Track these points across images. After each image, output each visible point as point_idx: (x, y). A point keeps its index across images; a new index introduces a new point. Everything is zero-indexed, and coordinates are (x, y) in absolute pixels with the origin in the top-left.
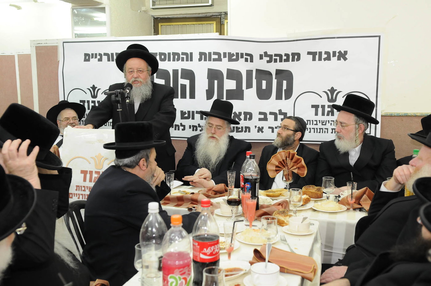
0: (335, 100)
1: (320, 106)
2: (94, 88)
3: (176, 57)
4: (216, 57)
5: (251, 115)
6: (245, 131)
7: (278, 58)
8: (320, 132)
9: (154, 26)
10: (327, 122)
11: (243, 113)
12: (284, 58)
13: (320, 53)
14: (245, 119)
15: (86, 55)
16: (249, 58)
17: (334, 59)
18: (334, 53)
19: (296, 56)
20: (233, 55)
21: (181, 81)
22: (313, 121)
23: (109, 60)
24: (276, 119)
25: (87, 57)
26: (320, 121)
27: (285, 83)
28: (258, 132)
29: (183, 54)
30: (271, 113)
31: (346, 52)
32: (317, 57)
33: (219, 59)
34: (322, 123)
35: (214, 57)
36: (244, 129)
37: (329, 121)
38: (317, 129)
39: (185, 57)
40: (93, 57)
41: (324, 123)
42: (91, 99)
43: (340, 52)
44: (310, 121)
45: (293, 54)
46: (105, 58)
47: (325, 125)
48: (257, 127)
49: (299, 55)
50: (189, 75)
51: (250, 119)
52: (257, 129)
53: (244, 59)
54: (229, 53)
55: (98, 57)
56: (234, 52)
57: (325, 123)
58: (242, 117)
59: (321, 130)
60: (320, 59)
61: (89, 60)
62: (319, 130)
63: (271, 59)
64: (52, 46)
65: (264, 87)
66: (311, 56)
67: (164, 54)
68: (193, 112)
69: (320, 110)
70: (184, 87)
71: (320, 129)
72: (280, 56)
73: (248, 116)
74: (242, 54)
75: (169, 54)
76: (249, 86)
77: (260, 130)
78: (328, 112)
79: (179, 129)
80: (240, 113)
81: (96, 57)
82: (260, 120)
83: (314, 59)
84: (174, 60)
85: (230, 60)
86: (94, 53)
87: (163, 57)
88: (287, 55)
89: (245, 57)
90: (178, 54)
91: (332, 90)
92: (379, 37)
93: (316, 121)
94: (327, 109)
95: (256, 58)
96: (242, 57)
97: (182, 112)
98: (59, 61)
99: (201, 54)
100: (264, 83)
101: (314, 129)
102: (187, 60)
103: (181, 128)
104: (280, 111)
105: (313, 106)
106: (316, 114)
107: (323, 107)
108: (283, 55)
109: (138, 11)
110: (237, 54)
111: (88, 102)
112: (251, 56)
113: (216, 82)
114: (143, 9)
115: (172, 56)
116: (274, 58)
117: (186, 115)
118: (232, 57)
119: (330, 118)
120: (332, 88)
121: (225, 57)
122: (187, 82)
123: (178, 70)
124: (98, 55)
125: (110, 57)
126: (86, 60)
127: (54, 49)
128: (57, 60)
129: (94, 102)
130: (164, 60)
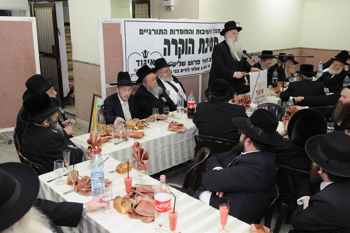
2: (145, 51)
3: (187, 32)
15: (141, 30)
23: (155, 34)
25: (142, 32)
29: (190, 30)
33: (204, 33)
35: (202, 32)
39: (190, 32)
40: (145, 32)
42: (143, 59)
46: (153, 32)
50: (192, 41)
55: (149, 32)
61: (142, 34)
64: (116, 23)
65: (211, 46)
67: (182, 30)
68: (193, 61)
70: (190, 48)
74: (210, 31)
75: (184, 30)
79: (187, 71)
81: (147, 32)
84: (186, 34)
86: (146, 29)
87: (181, 32)
90: (187, 30)
92: (239, 23)
97: (189, 61)
99: (197, 30)
102: (191, 34)
111: (142, 61)
113: (202, 44)
115: (185, 31)
117: (190, 63)
122: (191, 45)
123: (187, 39)
124: (148, 30)
125: (156, 32)
126: (140, 34)
127: (118, 26)
128: (120, 33)
129: (145, 61)
130: (181, 34)
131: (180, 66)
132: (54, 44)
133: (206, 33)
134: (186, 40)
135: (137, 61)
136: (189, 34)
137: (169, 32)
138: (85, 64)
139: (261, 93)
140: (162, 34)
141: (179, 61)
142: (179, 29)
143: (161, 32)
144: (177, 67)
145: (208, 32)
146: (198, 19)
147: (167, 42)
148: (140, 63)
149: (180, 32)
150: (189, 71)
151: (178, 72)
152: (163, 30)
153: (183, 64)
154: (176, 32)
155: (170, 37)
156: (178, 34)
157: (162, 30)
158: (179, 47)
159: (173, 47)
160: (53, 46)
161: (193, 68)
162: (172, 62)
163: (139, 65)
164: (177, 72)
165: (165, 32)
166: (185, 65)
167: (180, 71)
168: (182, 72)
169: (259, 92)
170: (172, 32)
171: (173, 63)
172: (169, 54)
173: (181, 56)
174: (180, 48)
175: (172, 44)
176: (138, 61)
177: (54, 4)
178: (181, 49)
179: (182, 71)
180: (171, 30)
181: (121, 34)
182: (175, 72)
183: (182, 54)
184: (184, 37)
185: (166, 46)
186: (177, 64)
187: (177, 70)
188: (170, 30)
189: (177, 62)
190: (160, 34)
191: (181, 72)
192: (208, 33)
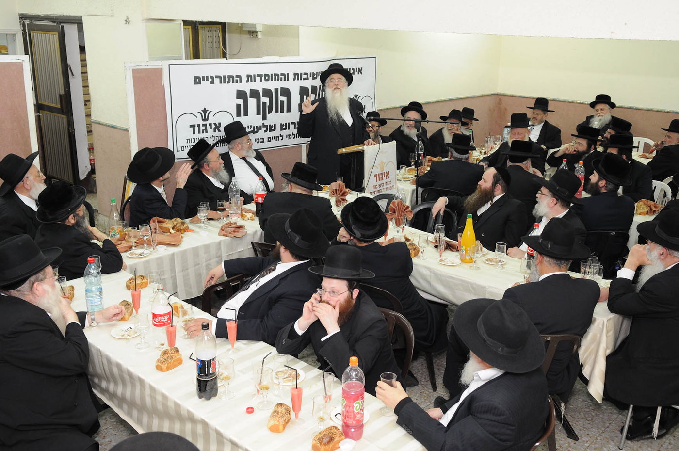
2: (205, 111)
3: (277, 77)
4: (305, 76)
15: (196, 78)
18: (356, 69)
21: (281, 98)
23: (221, 83)
25: (198, 80)
29: (282, 74)
31: (362, 69)
33: (307, 79)
39: (283, 77)
40: (203, 80)
42: (202, 123)
43: (359, 69)
46: (217, 80)
50: (286, 92)
55: (210, 80)
61: (199, 83)
64: (155, 69)
67: (268, 75)
68: (289, 123)
70: (282, 102)
75: (271, 75)
79: (278, 140)
81: (207, 80)
84: (275, 80)
86: (205, 76)
87: (267, 78)
90: (278, 75)
92: (376, 57)
97: (281, 124)
98: (164, 85)
99: (295, 74)
102: (285, 80)
103: (280, 138)
111: (199, 125)
115: (273, 77)
117: (284, 127)
121: (310, 76)
122: (284, 99)
123: (278, 89)
124: (209, 77)
125: (222, 80)
126: (196, 83)
127: (158, 72)
128: (161, 84)
129: (205, 125)
130: (267, 80)
131: (266, 131)
132: (62, 92)
133: (310, 78)
134: (276, 90)
135: (191, 126)
136: (281, 80)
137: (244, 79)
138: (112, 129)
139: (384, 178)
140: (233, 82)
141: (263, 124)
142: (263, 73)
143: (231, 79)
144: (261, 134)
145: (315, 76)
146: (299, 55)
147: (241, 95)
148: (196, 128)
149: (265, 78)
150: (281, 140)
151: (263, 142)
152: (235, 77)
153: (271, 128)
154: (258, 79)
155: (247, 87)
156: (261, 81)
157: (232, 77)
158: (263, 102)
159: (252, 103)
160: (60, 96)
161: (289, 135)
162: (251, 126)
163: (194, 133)
164: (261, 142)
165: (238, 79)
166: (274, 130)
167: (266, 140)
168: (270, 141)
169: (381, 176)
170: (251, 79)
171: (254, 127)
172: (246, 114)
173: (268, 116)
174: (264, 104)
175: (250, 98)
176: (193, 126)
177: (63, 27)
178: (268, 104)
179: (269, 139)
180: (248, 76)
181: (163, 85)
182: (258, 142)
183: (270, 112)
184: (272, 85)
185: (241, 102)
186: (261, 129)
187: (261, 139)
189: (261, 126)
190: (229, 82)
191: (268, 141)
192: (314, 78)
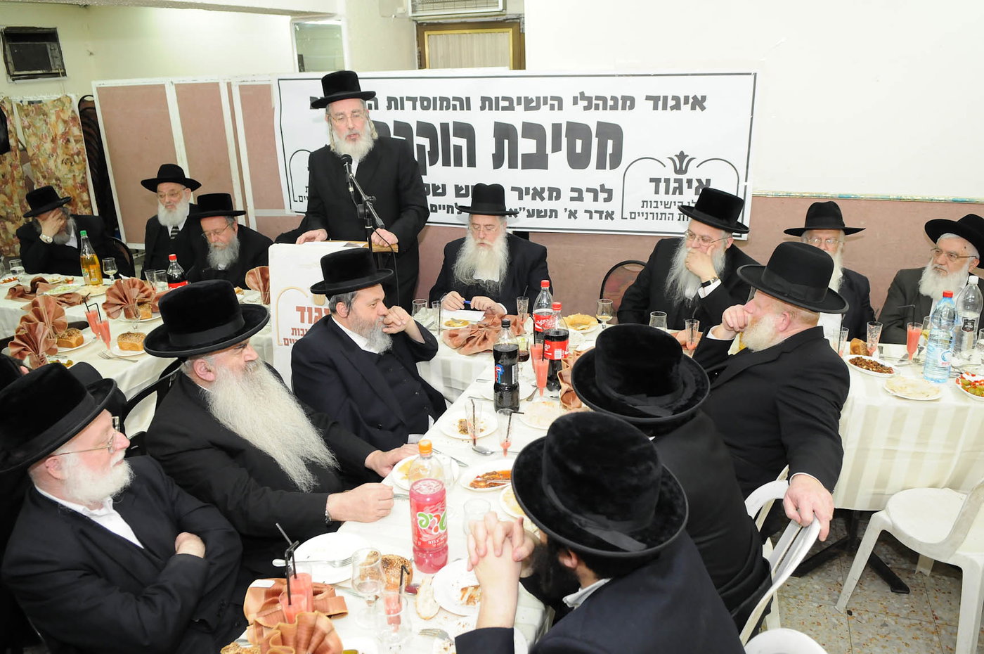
0: (685, 172)
1: (663, 180)
3: (445, 103)
4: (506, 104)
5: (558, 191)
6: (551, 217)
7: (601, 103)
8: (661, 219)
9: (417, 36)
10: (673, 204)
11: (546, 189)
12: (610, 103)
13: (665, 98)
14: (550, 198)
16: (556, 103)
17: (686, 108)
18: (687, 98)
19: (629, 102)
20: (532, 101)
21: (455, 141)
22: (651, 202)
24: (596, 199)
26: (661, 202)
27: (610, 143)
28: (570, 217)
29: (455, 99)
30: (589, 190)
31: (704, 98)
32: (660, 103)
33: (511, 108)
34: (665, 205)
35: (502, 104)
36: (548, 214)
37: (675, 202)
38: (657, 214)
39: (457, 103)
41: (667, 206)
43: (695, 98)
44: (647, 202)
45: (625, 98)
47: (670, 208)
48: (568, 210)
49: (632, 100)
50: (466, 131)
51: (558, 198)
52: (568, 213)
53: (548, 106)
54: (526, 98)
56: (532, 95)
57: (669, 206)
58: (546, 195)
59: (664, 215)
60: (665, 108)
62: (659, 217)
63: (590, 103)
64: (263, 85)
65: (579, 149)
66: (652, 102)
67: (428, 99)
69: (662, 185)
70: (458, 149)
71: (662, 214)
72: (604, 99)
73: (555, 194)
74: (545, 99)
75: (435, 99)
76: (556, 148)
77: (573, 214)
78: (675, 189)
79: (453, 213)
80: (543, 189)
82: (572, 199)
83: (655, 108)
84: (441, 109)
85: (527, 108)
87: (425, 103)
88: (614, 99)
89: (550, 102)
90: (447, 100)
91: (682, 156)
92: (755, 74)
93: (657, 202)
94: (673, 185)
95: (568, 102)
96: (546, 103)
97: (456, 186)
98: (274, 109)
99: (484, 99)
100: (579, 143)
101: (653, 214)
102: (462, 108)
104: (602, 186)
105: (652, 180)
106: (657, 192)
107: (667, 181)
108: (609, 99)
109: (391, 16)
110: (538, 98)
112: (560, 100)
113: (506, 142)
114: (400, 10)
115: (438, 103)
116: (594, 102)
117: (463, 192)
118: (529, 104)
119: (677, 198)
120: (682, 153)
121: (519, 103)
122: (462, 142)
123: (448, 124)
127: (266, 89)
128: (271, 106)
130: (427, 108)
133: (519, 108)
134: (445, 126)
136: (455, 109)
142: (418, 95)
149: (422, 103)
153: (436, 191)
154: (408, 104)
156: (414, 108)
158: (418, 145)
166: (444, 194)
170: (395, 102)
173: (429, 168)
174: (421, 147)
178: (428, 149)
180: (391, 99)
183: (433, 162)
184: (436, 118)
188: (388, 97)
